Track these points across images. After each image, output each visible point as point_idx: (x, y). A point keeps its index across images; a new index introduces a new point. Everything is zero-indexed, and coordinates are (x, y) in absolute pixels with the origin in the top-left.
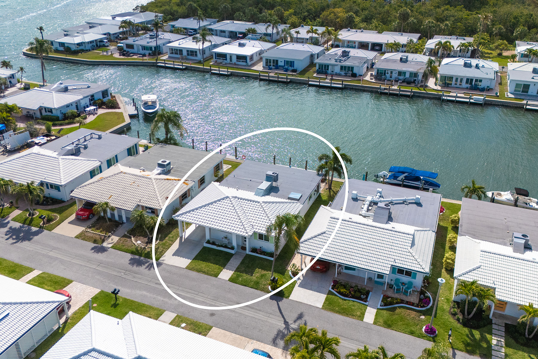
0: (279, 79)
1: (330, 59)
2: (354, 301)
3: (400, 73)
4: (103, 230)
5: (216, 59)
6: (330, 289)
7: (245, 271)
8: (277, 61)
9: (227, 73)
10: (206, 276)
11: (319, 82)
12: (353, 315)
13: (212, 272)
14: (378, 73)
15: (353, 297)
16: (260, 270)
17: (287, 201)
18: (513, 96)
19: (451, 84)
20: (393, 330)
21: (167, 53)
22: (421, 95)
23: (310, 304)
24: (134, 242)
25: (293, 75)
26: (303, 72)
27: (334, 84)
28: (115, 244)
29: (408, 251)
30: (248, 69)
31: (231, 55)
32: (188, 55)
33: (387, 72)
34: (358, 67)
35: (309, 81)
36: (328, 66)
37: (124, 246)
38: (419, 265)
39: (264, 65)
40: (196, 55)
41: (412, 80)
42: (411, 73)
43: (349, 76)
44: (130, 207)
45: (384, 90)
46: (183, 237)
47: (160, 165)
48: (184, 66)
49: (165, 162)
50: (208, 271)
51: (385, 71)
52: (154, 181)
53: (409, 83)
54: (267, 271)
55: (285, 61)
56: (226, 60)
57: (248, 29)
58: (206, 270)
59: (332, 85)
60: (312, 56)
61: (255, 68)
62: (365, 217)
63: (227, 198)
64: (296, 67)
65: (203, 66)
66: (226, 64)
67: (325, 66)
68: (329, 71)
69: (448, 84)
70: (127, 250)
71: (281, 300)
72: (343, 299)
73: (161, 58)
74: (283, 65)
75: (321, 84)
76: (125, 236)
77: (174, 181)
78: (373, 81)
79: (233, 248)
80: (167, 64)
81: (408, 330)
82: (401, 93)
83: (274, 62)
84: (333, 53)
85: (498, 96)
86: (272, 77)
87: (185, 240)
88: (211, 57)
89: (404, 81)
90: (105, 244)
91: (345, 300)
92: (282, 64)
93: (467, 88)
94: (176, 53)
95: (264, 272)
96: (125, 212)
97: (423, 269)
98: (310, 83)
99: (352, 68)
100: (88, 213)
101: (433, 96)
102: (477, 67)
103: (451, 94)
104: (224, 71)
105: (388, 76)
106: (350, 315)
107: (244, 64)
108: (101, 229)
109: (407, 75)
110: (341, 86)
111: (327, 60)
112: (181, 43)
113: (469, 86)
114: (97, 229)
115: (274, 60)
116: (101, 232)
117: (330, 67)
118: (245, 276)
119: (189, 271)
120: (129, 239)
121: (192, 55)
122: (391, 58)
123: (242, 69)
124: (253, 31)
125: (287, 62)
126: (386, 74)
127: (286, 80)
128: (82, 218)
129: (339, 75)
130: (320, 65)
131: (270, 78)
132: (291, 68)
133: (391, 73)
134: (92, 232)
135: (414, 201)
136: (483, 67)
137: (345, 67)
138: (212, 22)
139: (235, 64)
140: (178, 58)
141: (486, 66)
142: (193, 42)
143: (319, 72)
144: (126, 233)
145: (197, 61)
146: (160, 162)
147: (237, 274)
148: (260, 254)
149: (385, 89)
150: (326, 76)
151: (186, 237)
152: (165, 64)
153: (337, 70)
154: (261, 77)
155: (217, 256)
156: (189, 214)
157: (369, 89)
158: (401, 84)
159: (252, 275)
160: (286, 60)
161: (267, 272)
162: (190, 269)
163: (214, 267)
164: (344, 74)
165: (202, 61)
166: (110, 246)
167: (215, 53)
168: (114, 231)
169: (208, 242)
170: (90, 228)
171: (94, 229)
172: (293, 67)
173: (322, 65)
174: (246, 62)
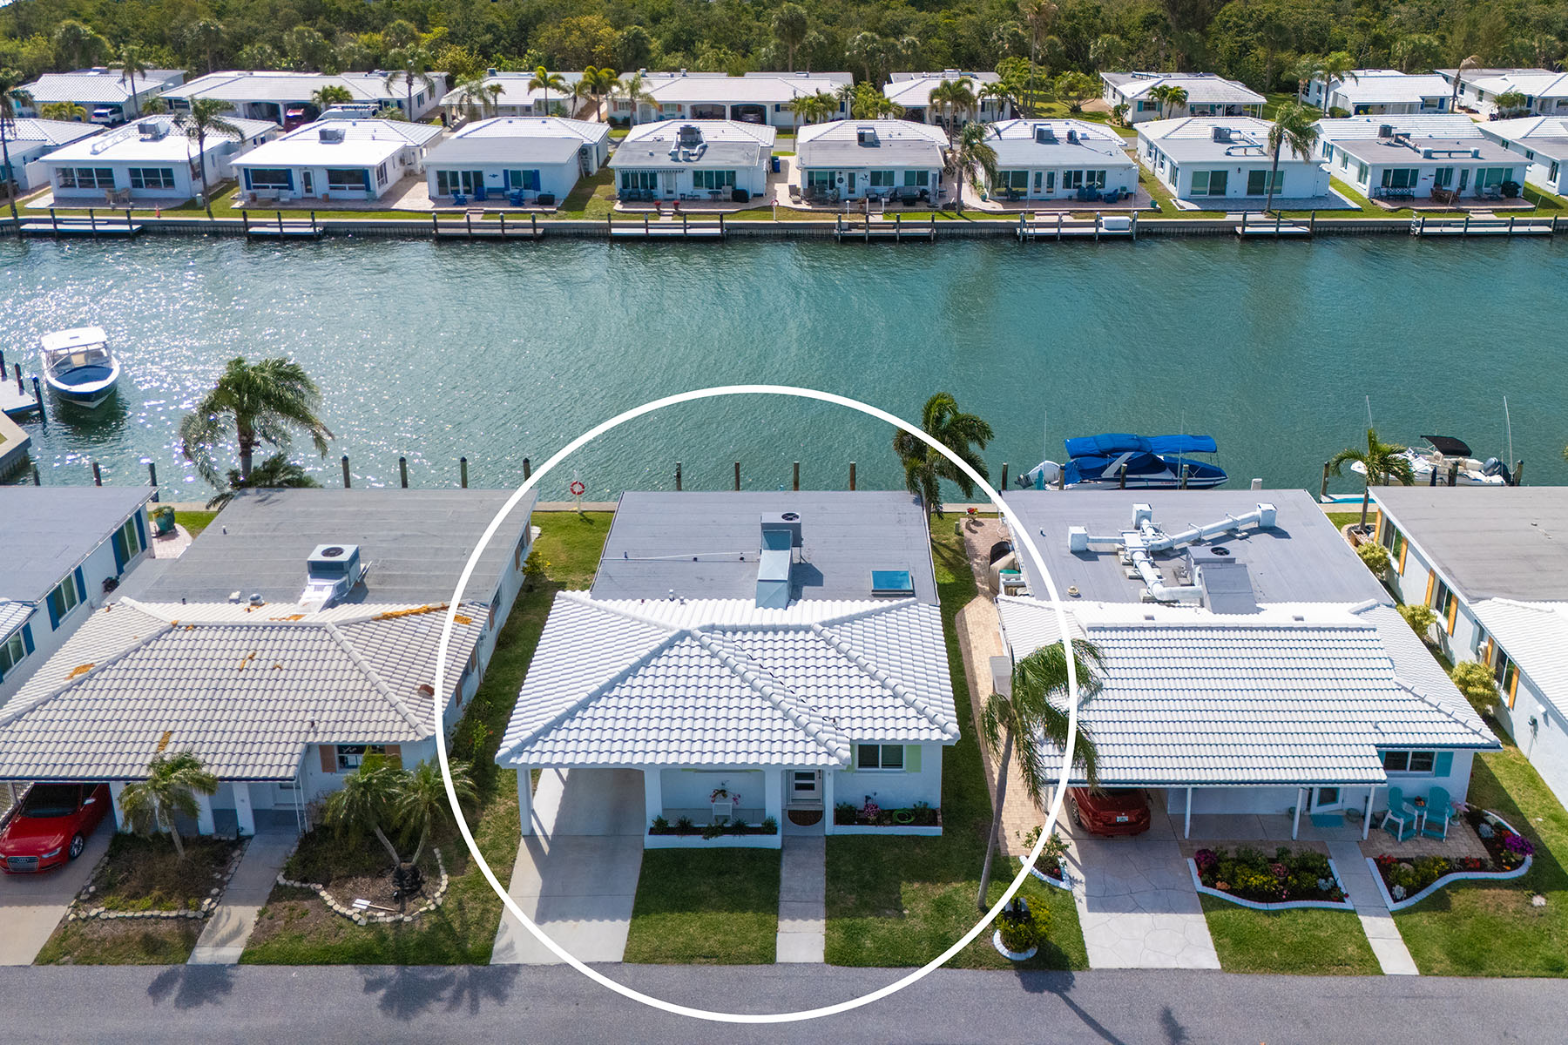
0: (507, 231)
1: (651, 154)
2: (1305, 910)
3: (876, 176)
4: (169, 895)
5: (248, 187)
6: (1200, 887)
7: (866, 905)
8: (478, 175)
9: (311, 230)
10: (728, 970)
11: (646, 226)
12: (1341, 963)
13: (745, 948)
14: (811, 183)
15: (1295, 895)
16: (916, 885)
17: (877, 604)
18: (1195, 207)
19: (1025, 194)
20: (1493, 976)
21: (48, 183)
22: (957, 231)
23: (1173, 965)
24: (343, 910)
25: (546, 213)
26: (576, 201)
27: (692, 226)
28: (253, 941)
29: (1395, 686)
30: (380, 210)
31: (307, 174)
32: (137, 184)
33: (837, 177)
34: (747, 168)
35: (611, 226)
36: (653, 176)
37: (300, 938)
38: (1456, 721)
39: (435, 193)
40: (170, 183)
41: (917, 193)
42: (909, 174)
43: (727, 200)
44: (279, 761)
45: (849, 229)
46: (539, 833)
47: (318, 570)
48: (136, 222)
49: (339, 551)
50: (723, 943)
51: (832, 174)
52: (339, 634)
53: (909, 202)
54: (947, 883)
55: (506, 172)
56: (291, 188)
57: (320, 90)
58: (712, 943)
59: (688, 231)
60: (584, 152)
61: (402, 204)
62: (1168, 603)
63: (683, 639)
64: (546, 187)
65: (210, 215)
66: (292, 201)
67: (644, 175)
68: (660, 190)
69: (1017, 194)
70: (327, 950)
71: (1068, 983)
72: (1267, 913)
73: (29, 206)
74: (503, 186)
75: (650, 231)
76: (278, 894)
77: (414, 618)
78: (804, 206)
79: (769, 828)
80: (60, 221)
81: (1537, 962)
82: (901, 231)
83: (466, 182)
84: (650, 138)
85: (1159, 211)
86: (478, 225)
87: (550, 843)
88: (228, 184)
89: (893, 199)
90: (204, 954)
91: (1277, 913)
92: (499, 183)
93: (1070, 198)
94: (88, 183)
95: (939, 891)
96: (251, 789)
97: (1474, 732)
98: (614, 231)
99: (732, 174)
100: (60, 838)
101: (991, 231)
102: (1072, 137)
103: (1037, 219)
104: (298, 223)
105: (843, 187)
106: (1331, 963)
107: (362, 194)
108: (156, 893)
109: (899, 181)
110: (718, 231)
111: (641, 157)
112: (98, 148)
113: (1073, 192)
114: (135, 896)
115: (466, 174)
116: (158, 903)
117: (659, 177)
118: (881, 927)
119: (645, 968)
120: (307, 904)
121: (156, 184)
122: (827, 137)
123: (359, 211)
124: (341, 96)
125: (515, 174)
126: (837, 184)
127: (530, 231)
128: (36, 865)
129: (694, 200)
130: (625, 176)
131: (473, 231)
132: (531, 194)
133: (852, 177)
134: (112, 915)
135: (1254, 525)
136: (1085, 138)
137: (709, 174)
138: (169, 80)
139: (327, 199)
140: (101, 201)
141: (1090, 134)
142: (143, 140)
143: (626, 198)
144: (282, 881)
145: (179, 204)
146: (317, 555)
147: (847, 929)
148: (878, 822)
149: (851, 226)
150: (658, 206)
151: (550, 832)
152: (56, 222)
153: (685, 184)
154: (441, 231)
155: (721, 874)
156: (562, 734)
157: (802, 232)
158: (890, 208)
159: (901, 916)
160: (510, 169)
161: (948, 888)
162: (646, 961)
163: (738, 924)
164: (710, 197)
165: (199, 201)
166: (233, 952)
167: (246, 171)
168: (221, 884)
169: (661, 828)
170: (93, 899)
171: (118, 900)
172: (539, 189)
173: (635, 175)
174: (368, 188)
